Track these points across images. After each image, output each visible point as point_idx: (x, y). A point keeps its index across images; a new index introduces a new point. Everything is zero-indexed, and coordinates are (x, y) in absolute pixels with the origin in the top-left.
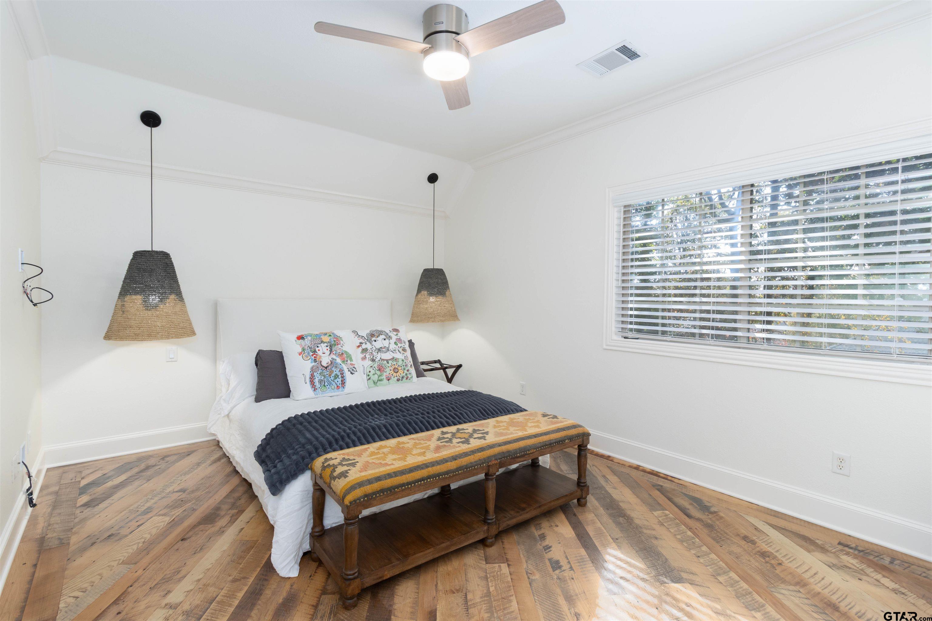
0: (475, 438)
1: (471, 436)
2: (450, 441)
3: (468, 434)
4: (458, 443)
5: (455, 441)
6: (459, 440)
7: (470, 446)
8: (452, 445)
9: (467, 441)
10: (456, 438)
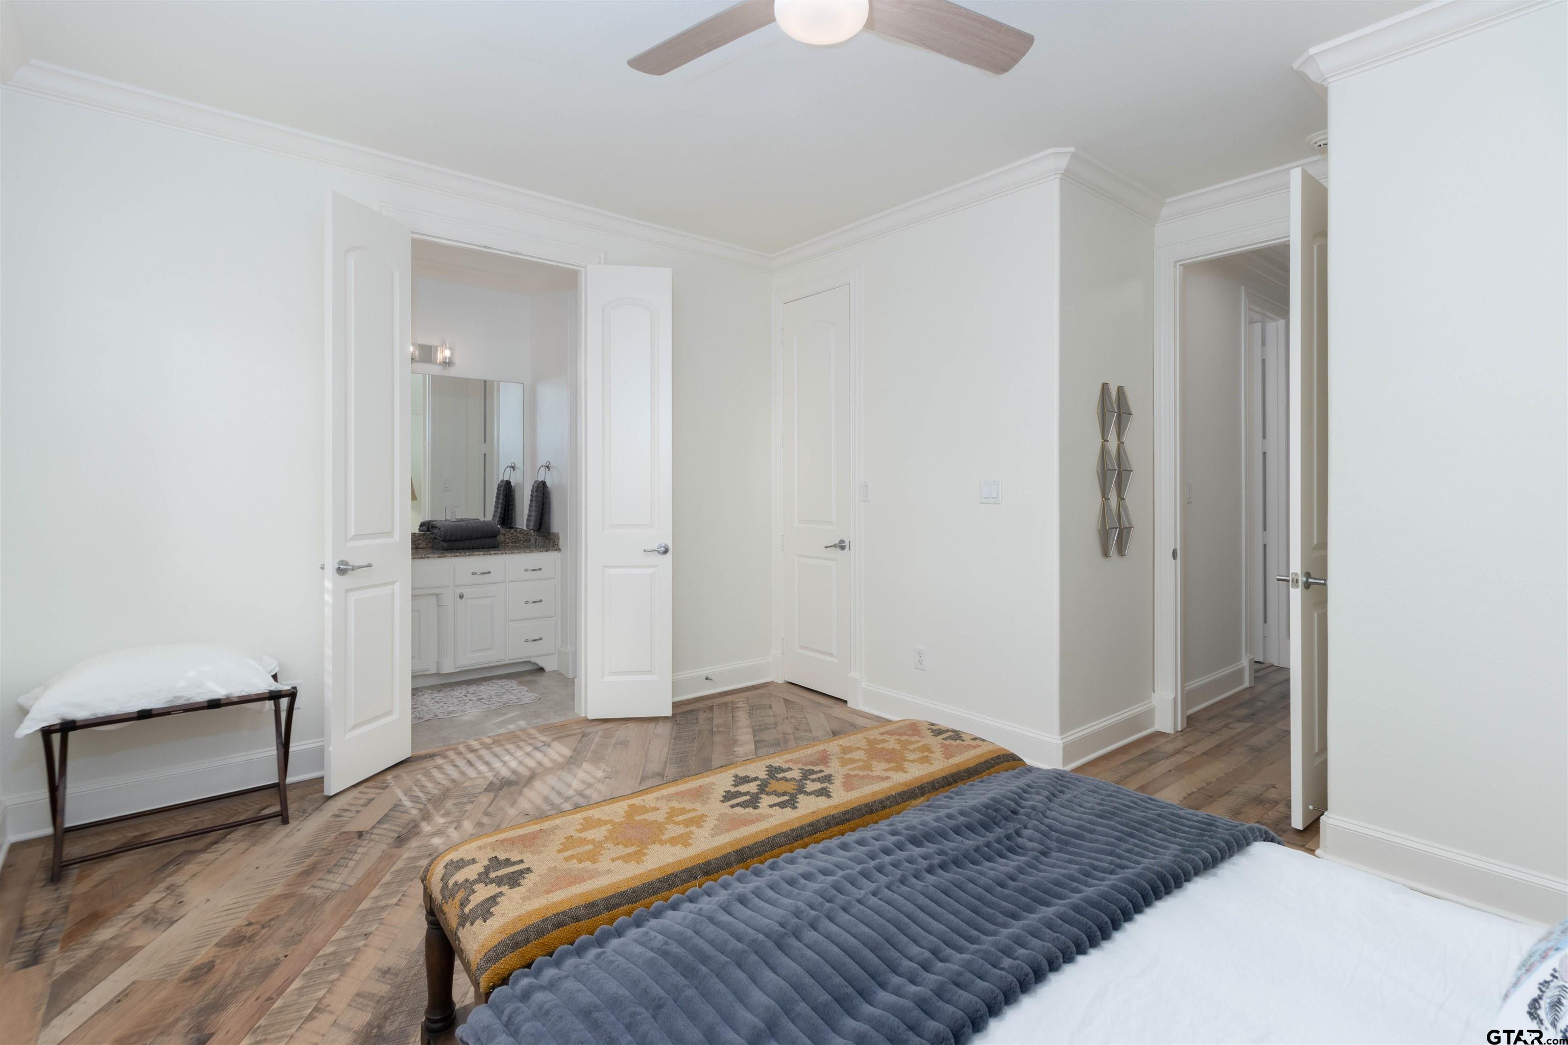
0: (756, 779)
1: (763, 788)
2: (806, 774)
3: (771, 790)
4: (789, 769)
5: (795, 774)
6: (788, 775)
7: (768, 762)
8: (800, 766)
9: (773, 771)
10: (793, 779)
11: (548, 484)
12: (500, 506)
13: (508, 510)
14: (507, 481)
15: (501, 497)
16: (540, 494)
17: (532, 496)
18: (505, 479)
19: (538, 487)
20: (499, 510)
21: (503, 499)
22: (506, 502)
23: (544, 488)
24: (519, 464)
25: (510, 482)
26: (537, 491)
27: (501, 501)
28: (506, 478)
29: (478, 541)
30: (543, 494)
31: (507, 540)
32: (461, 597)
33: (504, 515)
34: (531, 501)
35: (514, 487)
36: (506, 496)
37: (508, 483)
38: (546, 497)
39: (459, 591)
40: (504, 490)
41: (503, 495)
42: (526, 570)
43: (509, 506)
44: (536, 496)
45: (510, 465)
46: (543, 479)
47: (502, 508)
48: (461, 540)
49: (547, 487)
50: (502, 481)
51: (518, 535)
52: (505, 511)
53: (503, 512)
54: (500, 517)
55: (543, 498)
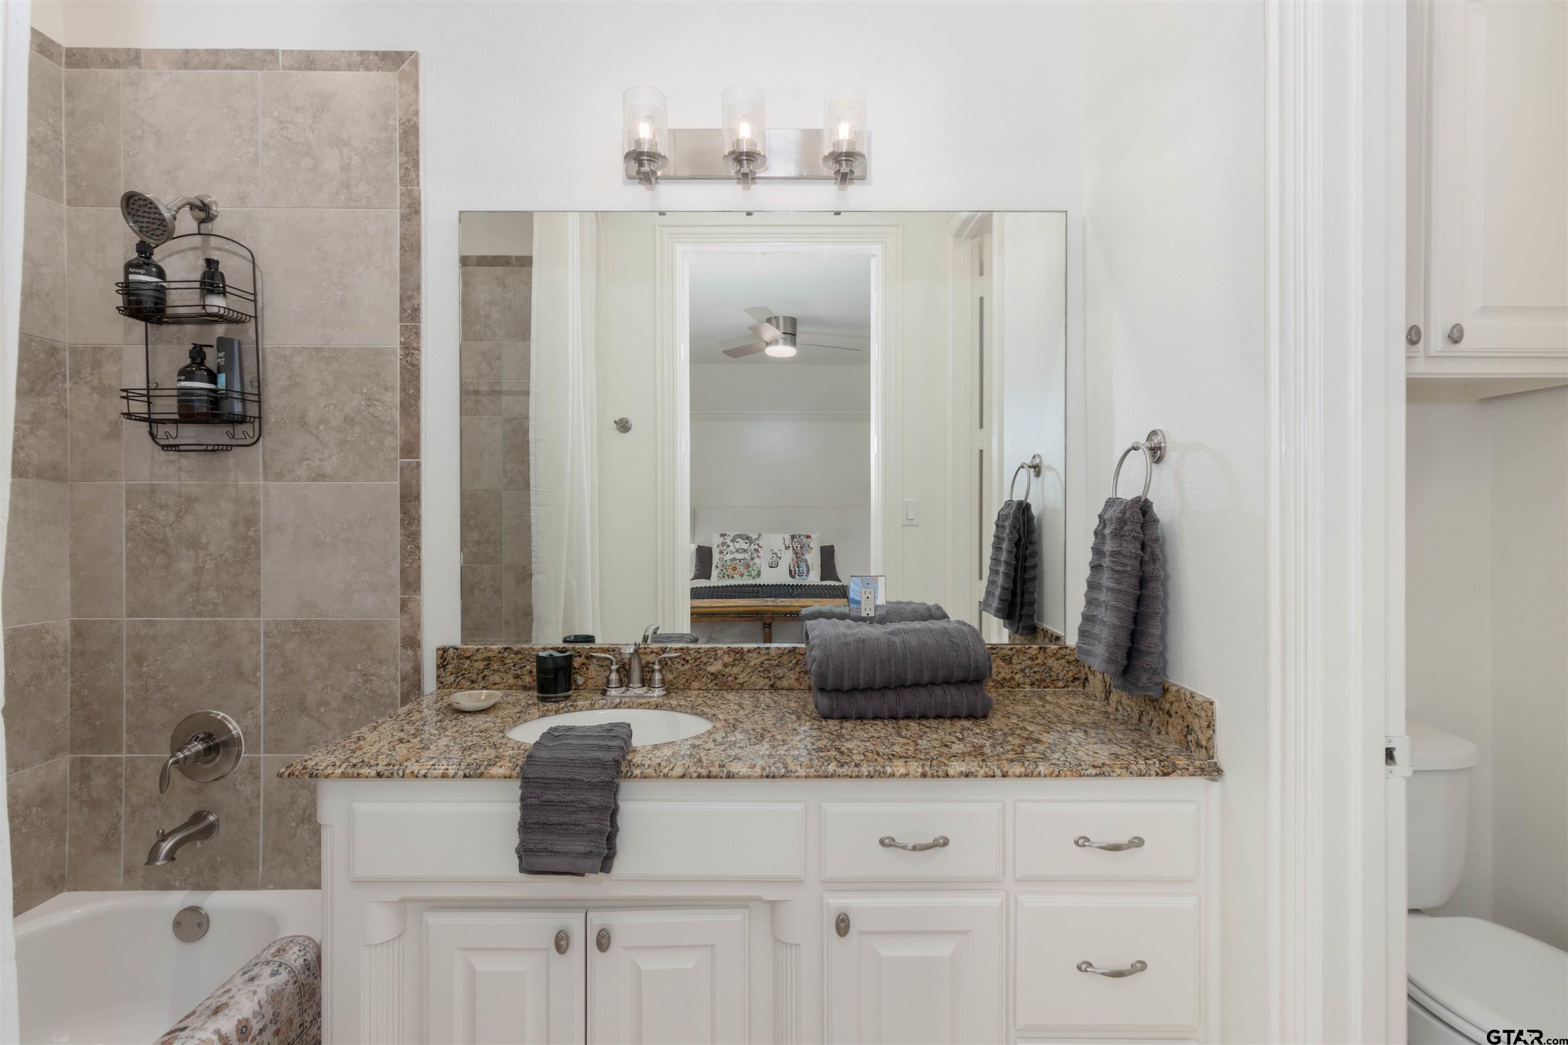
11: (1160, 510)
12: (1002, 569)
13: (1024, 582)
14: (1020, 503)
15: (1005, 546)
16: (1133, 548)
17: (1097, 551)
18: (1016, 499)
19: (1122, 521)
20: (1000, 580)
21: (1009, 552)
22: (1017, 559)
23: (1143, 527)
24: (1052, 458)
25: (1028, 506)
26: (1118, 535)
27: (1004, 556)
28: (1018, 496)
29: (923, 693)
30: (1143, 547)
31: (1018, 678)
32: (843, 925)
33: (1014, 593)
34: (1096, 568)
35: (1040, 519)
36: (1017, 544)
37: (1023, 509)
38: (1154, 559)
39: (838, 902)
40: (1013, 527)
41: (1010, 540)
42: (1082, 842)
43: (1025, 570)
44: (1114, 554)
45: (1028, 461)
46: (1139, 493)
47: (1006, 575)
48: (869, 689)
49: (1156, 521)
50: (1009, 504)
51: (1050, 662)
52: (1015, 582)
53: (1010, 585)
54: (1001, 600)
55: (1142, 563)
